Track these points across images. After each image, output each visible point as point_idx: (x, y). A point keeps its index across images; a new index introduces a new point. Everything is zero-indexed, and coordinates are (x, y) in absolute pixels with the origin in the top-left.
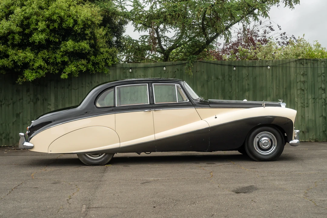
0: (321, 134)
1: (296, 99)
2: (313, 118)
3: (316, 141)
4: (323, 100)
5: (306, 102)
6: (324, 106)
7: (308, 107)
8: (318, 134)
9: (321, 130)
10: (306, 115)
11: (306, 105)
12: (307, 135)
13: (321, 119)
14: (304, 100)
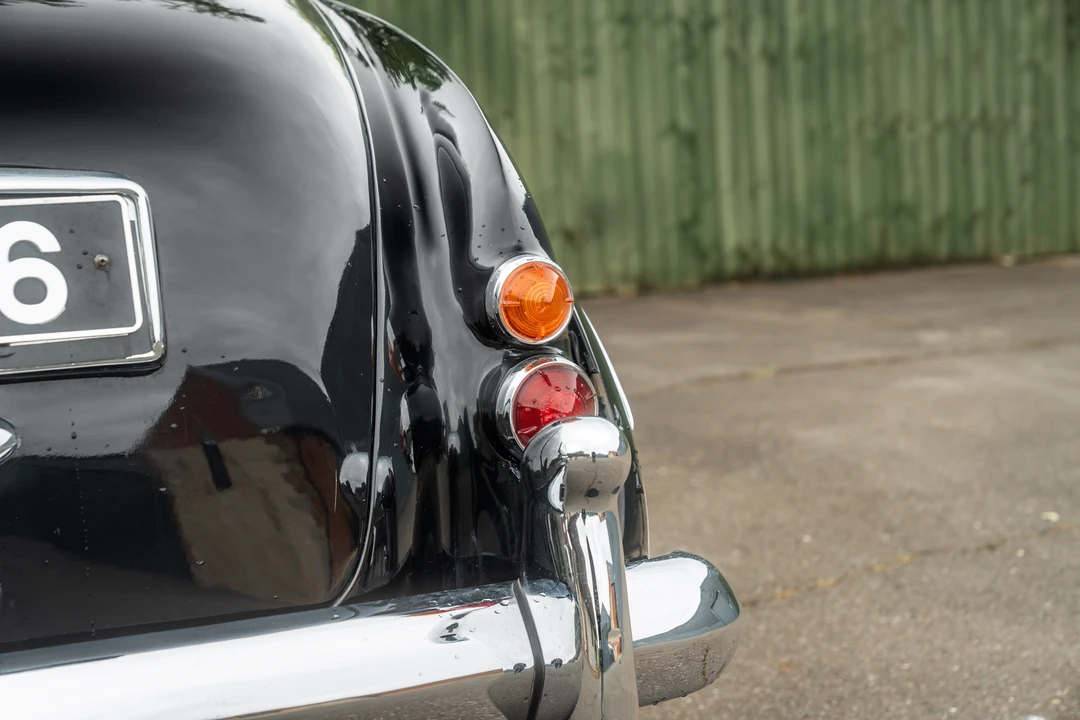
0: (673, 244)
1: (521, 25)
2: (626, 145)
3: (645, 287)
4: (678, 31)
5: (579, 41)
6: (682, 71)
7: (591, 71)
8: (654, 242)
9: (671, 219)
10: (585, 126)
11: (580, 62)
12: (591, 252)
13: (668, 147)
14: (568, 28)
